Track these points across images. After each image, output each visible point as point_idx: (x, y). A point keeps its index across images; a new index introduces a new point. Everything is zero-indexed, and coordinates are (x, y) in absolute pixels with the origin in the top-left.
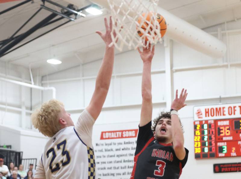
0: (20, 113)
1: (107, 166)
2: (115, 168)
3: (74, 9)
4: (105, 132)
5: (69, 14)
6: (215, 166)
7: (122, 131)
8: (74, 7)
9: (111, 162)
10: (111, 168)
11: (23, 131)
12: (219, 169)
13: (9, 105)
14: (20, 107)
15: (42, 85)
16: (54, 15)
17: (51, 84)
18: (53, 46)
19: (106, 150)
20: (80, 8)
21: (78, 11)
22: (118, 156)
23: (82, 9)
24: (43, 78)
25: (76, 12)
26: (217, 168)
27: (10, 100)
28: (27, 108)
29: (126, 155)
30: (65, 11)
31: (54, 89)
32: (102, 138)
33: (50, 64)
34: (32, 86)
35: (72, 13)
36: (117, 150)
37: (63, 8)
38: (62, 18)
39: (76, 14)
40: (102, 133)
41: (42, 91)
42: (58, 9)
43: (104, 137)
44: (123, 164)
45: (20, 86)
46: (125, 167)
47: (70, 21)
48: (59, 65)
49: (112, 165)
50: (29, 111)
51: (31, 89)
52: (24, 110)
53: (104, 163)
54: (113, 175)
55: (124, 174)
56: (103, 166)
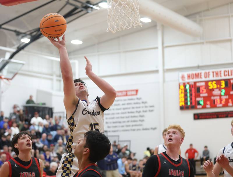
0: (52, 79)
1: (116, 116)
2: (121, 118)
3: (91, 4)
5: (87, 8)
6: (195, 115)
7: (126, 91)
8: (91, 2)
10: (118, 118)
11: (54, 92)
12: (197, 117)
13: (44, 74)
14: (52, 75)
16: (76, 9)
17: (75, 58)
18: (76, 30)
20: (95, 3)
21: (94, 5)
22: (124, 109)
23: (97, 4)
25: (91, 6)
26: (196, 117)
27: (45, 70)
28: (57, 76)
29: (129, 108)
30: (84, 5)
31: (76, 62)
33: (73, 44)
35: (89, 7)
36: (123, 104)
37: (82, 3)
38: (82, 11)
39: (92, 8)
42: (79, 5)
44: (127, 115)
45: (52, 61)
46: (128, 117)
47: (88, 12)
48: (80, 45)
49: (120, 115)
52: (55, 78)
53: (113, 114)
54: (120, 122)
55: (128, 122)
56: (112, 116)
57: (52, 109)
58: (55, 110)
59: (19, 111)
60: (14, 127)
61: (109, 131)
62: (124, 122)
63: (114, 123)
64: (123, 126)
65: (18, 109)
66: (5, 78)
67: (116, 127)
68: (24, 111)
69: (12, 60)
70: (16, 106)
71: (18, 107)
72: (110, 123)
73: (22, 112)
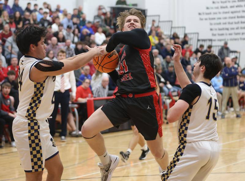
1: (222, 21)
2: (229, 23)
9: (225, 18)
10: (225, 23)
19: (222, 7)
22: (232, 12)
29: (239, 12)
36: (231, 7)
44: (237, 20)
46: (238, 23)
49: (227, 21)
53: (220, 18)
54: (228, 29)
55: (237, 28)
56: (218, 21)
57: (145, 11)
58: (149, 13)
59: (105, 14)
60: (100, 33)
61: (215, 40)
62: (233, 29)
63: (220, 29)
64: (230, 34)
65: (104, 11)
67: (222, 35)
68: (111, 13)
70: (101, 7)
71: (104, 8)
72: (216, 30)
73: (109, 15)
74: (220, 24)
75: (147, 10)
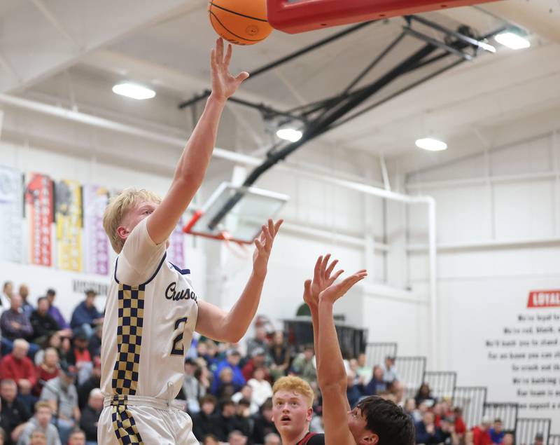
0: (361, 248)
1: (541, 362)
2: (557, 368)
3: (472, 36)
4: (538, 293)
5: (460, 46)
8: (470, 31)
9: (548, 355)
10: (549, 368)
13: (340, 232)
14: (361, 236)
15: (407, 192)
16: (430, 48)
17: (426, 191)
18: (429, 111)
19: (539, 330)
20: (482, 34)
21: (480, 39)
23: (489, 36)
24: (409, 177)
25: (474, 42)
27: (342, 222)
28: (376, 240)
30: (454, 39)
31: (430, 200)
32: (530, 304)
34: (387, 193)
35: (467, 45)
37: (448, 33)
38: (447, 54)
39: (476, 47)
40: (531, 295)
41: (407, 206)
42: (438, 36)
43: (535, 302)
45: (362, 195)
47: (464, 60)
48: (441, 153)
49: (551, 362)
50: (381, 246)
51: (384, 200)
52: (370, 244)
53: (536, 356)
54: (553, 382)
56: (532, 362)
57: (364, 333)
58: (371, 338)
59: (271, 336)
60: (258, 380)
61: (524, 406)
63: (535, 381)
65: (268, 328)
66: (232, 240)
67: (541, 394)
68: (285, 335)
69: (253, 189)
70: (263, 320)
71: (268, 322)
72: (527, 381)
73: (279, 338)
74: (536, 368)
75: (367, 330)
